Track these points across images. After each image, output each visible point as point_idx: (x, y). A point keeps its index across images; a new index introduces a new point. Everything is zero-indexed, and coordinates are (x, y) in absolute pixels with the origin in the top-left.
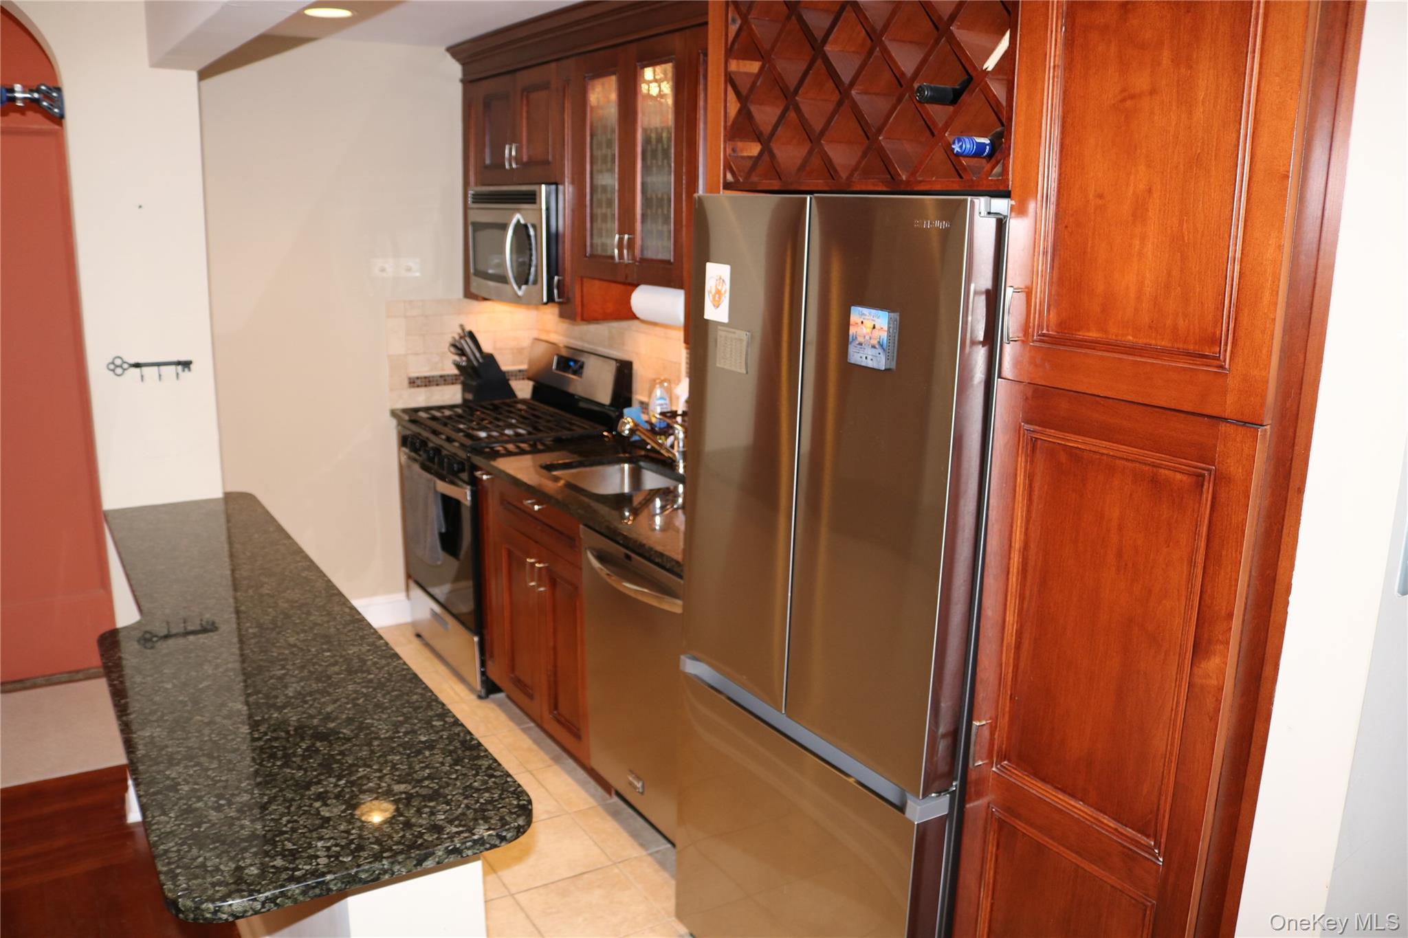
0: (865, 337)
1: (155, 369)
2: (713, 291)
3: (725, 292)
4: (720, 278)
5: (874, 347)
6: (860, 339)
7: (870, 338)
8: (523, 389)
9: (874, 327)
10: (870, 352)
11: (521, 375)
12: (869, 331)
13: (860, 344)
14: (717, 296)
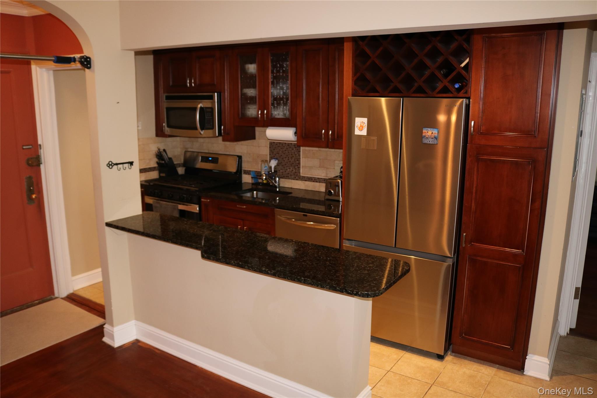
0: (429, 136)
1: (122, 165)
2: (359, 126)
3: (365, 126)
4: (362, 122)
5: (432, 138)
6: (428, 137)
7: (431, 136)
8: (181, 171)
9: (432, 133)
10: (431, 140)
11: (179, 165)
12: (430, 134)
13: (427, 138)
14: (361, 127)
